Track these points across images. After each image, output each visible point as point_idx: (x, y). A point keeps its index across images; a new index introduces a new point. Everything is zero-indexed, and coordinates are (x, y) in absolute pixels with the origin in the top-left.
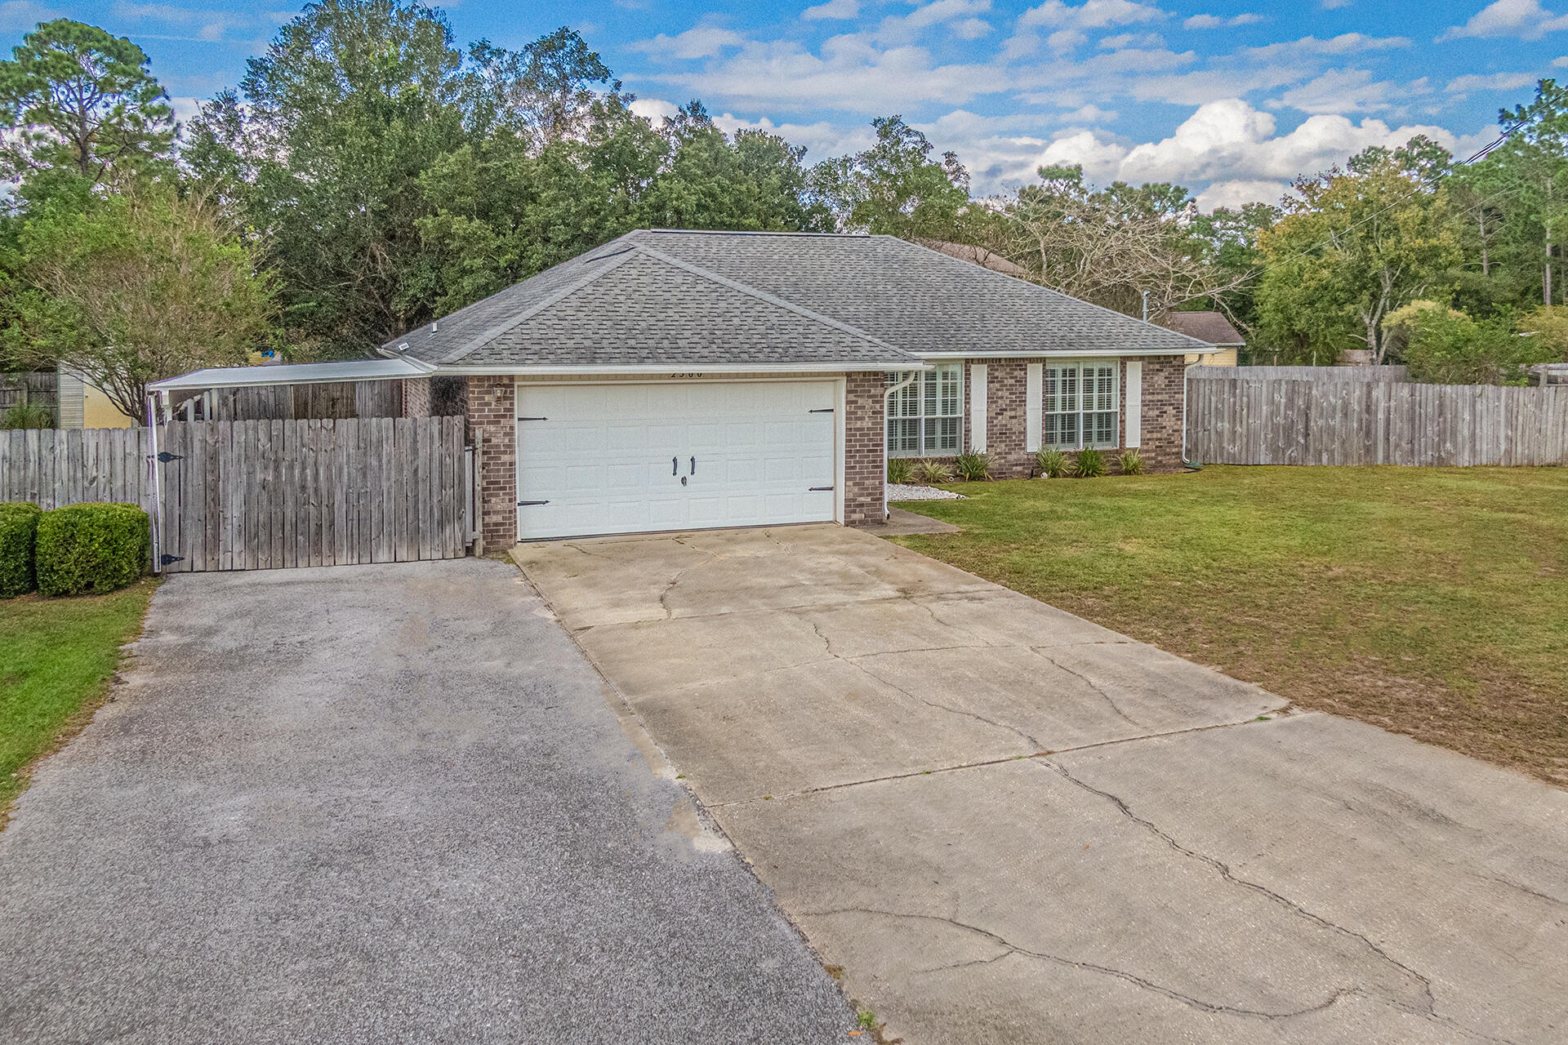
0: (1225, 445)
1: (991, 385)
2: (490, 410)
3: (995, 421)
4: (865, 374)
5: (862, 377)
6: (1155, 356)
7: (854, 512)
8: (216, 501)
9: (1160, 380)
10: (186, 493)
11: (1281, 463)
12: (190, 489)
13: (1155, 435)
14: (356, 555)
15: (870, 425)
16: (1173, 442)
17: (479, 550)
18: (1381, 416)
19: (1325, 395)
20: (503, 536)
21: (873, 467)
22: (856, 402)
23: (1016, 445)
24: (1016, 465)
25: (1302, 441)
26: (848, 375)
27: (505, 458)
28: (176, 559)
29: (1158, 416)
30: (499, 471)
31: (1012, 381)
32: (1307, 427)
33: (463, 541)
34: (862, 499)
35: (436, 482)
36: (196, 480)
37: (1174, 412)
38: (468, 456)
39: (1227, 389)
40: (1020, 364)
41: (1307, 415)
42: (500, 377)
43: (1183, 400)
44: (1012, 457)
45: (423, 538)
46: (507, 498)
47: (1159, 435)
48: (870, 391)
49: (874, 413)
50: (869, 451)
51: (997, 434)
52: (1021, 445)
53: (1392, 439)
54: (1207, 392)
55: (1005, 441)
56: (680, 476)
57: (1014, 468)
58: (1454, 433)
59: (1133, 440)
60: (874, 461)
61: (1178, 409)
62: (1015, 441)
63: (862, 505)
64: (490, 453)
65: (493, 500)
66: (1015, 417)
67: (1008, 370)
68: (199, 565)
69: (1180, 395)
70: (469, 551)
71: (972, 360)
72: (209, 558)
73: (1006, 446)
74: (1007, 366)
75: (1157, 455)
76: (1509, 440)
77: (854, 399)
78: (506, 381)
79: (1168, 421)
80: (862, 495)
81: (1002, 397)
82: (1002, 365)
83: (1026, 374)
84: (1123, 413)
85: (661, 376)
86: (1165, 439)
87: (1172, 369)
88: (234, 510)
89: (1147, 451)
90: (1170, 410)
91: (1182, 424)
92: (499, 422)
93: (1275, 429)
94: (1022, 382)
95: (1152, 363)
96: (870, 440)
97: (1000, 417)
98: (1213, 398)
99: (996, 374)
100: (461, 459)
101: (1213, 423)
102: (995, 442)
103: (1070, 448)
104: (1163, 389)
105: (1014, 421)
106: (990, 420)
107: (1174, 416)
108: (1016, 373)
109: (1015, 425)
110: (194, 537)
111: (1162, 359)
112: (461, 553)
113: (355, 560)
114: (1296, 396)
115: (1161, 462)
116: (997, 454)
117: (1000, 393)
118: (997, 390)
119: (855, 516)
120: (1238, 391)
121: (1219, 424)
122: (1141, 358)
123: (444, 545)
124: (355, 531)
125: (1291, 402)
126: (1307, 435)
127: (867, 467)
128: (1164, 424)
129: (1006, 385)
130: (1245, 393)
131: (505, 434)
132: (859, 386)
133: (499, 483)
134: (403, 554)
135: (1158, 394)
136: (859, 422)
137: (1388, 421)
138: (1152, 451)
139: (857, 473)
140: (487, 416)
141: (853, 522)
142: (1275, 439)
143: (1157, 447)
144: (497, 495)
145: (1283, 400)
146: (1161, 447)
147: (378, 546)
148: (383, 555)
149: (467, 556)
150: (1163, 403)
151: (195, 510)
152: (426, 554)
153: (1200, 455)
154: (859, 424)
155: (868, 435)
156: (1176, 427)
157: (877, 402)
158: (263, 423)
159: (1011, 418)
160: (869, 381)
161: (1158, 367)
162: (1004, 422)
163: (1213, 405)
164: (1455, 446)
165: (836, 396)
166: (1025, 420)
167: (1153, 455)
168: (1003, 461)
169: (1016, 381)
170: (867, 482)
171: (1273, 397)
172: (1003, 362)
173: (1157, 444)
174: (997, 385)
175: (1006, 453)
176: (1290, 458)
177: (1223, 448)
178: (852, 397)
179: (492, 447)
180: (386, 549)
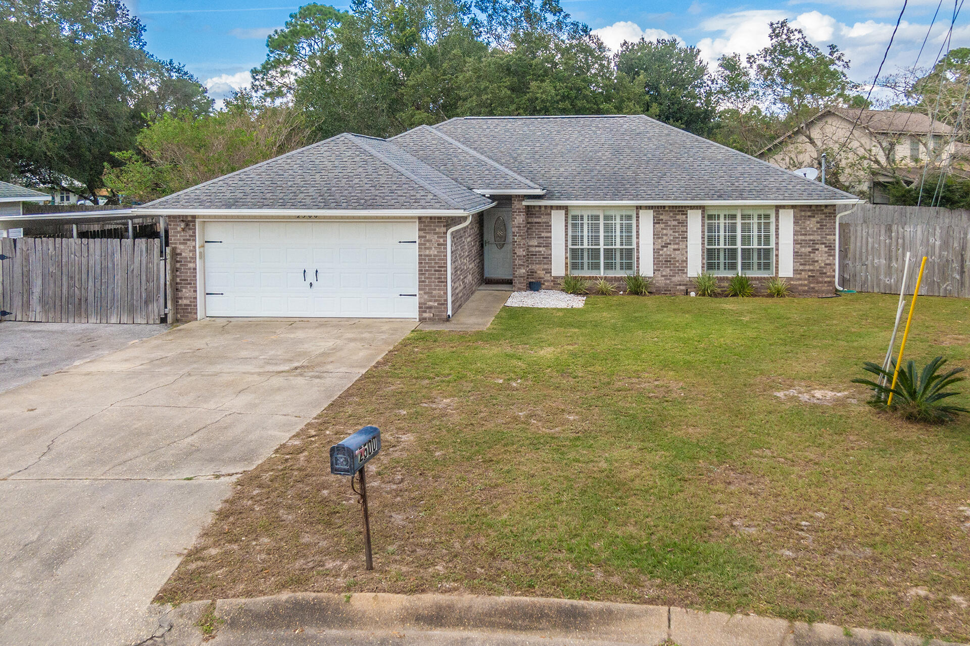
0: (882, 277)
1: (657, 225)
2: (180, 236)
3: (661, 252)
4: (431, 218)
5: (429, 220)
6: (807, 206)
7: (425, 312)
8: (28, 282)
9: (812, 224)
10: (13, 277)
11: (937, 294)
12: (15, 276)
13: (807, 267)
14: (99, 318)
15: (436, 253)
16: (825, 273)
17: (169, 320)
20: (190, 313)
21: (439, 282)
22: (426, 237)
23: (679, 270)
24: (680, 285)
25: (958, 277)
26: (420, 218)
27: (191, 265)
28: (8, 313)
29: (810, 252)
30: (187, 273)
31: (675, 223)
32: (962, 267)
33: (159, 315)
34: (431, 303)
35: (144, 278)
36: (18, 270)
37: (826, 249)
38: (162, 263)
39: (883, 232)
40: (682, 210)
41: (962, 255)
42: (187, 216)
43: (834, 240)
44: (676, 279)
45: (136, 310)
46: (192, 289)
47: (811, 268)
48: (435, 230)
49: (438, 245)
50: (436, 271)
51: (660, 262)
52: (683, 270)
54: (864, 234)
55: (670, 267)
56: (308, 281)
57: (678, 287)
59: (786, 270)
60: (439, 278)
61: (831, 247)
62: (678, 267)
63: (430, 308)
64: (181, 262)
65: (184, 290)
66: (679, 250)
67: (671, 214)
68: (19, 318)
69: (831, 237)
70: (164, 320)
71: (641, 207)
72: (24, 314)
73: (671, 270)
74: (670, 211)
75: (810, 282)
77: (424, 235)
78: (190, 219)
79: (821, 256)
80: (430, 301)
81: (666, 235)
82: (667, 211)
83: (687, 217)
84: (777, 250)
85: (289, 217)
86: (817, 270)
87: (823, 216)
88: (37, 290)
89: (800, 279)
90: (822, 248)
91: (834, 259)
92: (186, 243)
93: (930, 266)
94: (684, 224)
95: (804, 211)
96: (436, 263)
97: (665, 249)
98: (870, 240)
99: (661, 217)
100: (158, 265)
101: (870, 258)
102: (662, 267)
103: (730, 274)
104: (815, 231)
105: (677, 252)
106: (656, 251)
107: (826, 252)
108: (678, 217)
109: (678, 255)
110: (17, 302)
111: (813, 208)
112: (158, 321)
113: (98, 321)
114: (951, 240)
115: (813, 288)
116: (662, 276)
117: (665, 232)
118: (662, 229)
119: (426, 315)
120: (893, 234)
121: (876, 261)
122: (793, 207)
123: (148, 318)
124: (99, 304)
125: (945, 244)
126: (962, 272)
127: (434, 282)
128: (816, 259)
129: (670, 226)
130: (900, 236)
131: (190, 251)
132: (427, 226)
133: (187, 280)
134: (125, 319)
135: (809, 235)
136: (428, 251)
138: (805, 280)
139: (427, 286)
140: (178, 240)
141: (425, 319)
142: (930, 274)
143: (809, 276)
144: (186, 288)
145: (938, 243)
146: (814, 276)
147: (111, 313)
148: (114, 320)
149: (161, 323)
150: (814, 242)
151: (18, 287)
152: (138, 320)
153: (859, 284)
154: (427, 252)
155: (435, 260)
156: (828, 262)
157: (441, 237)
158: (51, 240)
159: (675, 250)
160: (435, 222)
161: (809, 214)
162: (668, 253)
163: (870, 246)
165: (413, 232)
166: (687, 252)
167: (806, 282)
168: (668, 282)
169: (679, 223)
170: (434, 292)
171: (928, 241)
172: (667, 209)
173: (810, 273)
174: (662, 226)
175: (670, 276)
176: (946, 289)
177: (880, 280)
178: (422, 234)
179: (182, 258)
180: (115, 316)
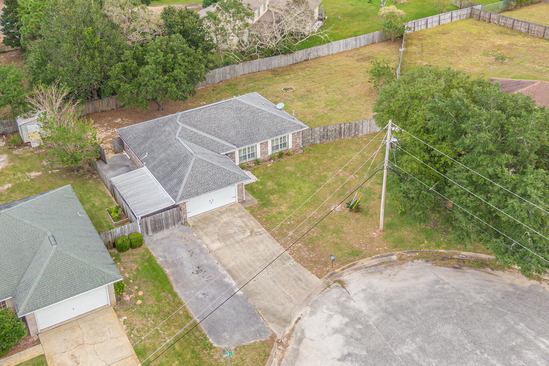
1: (261, 145)
8: (147, 227)
10: (143, 227)
16: (299, 144)
18: (343, 130)
19: (331, 128)
20: (186, 219)
27: (185, 209)
28: (143, 236)
29: (295, 141)
30: (184, 211)
35: (177, 216)
38: (181, 212)
44: (266, 157)
45: (176, 224)
47: (296, 144)
51: (262, 153)
53: (345, 133)
56: (211, 202)
57: (266, 159)
58: (358, 130)
59: (290, 146)
61: (300, 138)
62: (266, 154)
63: (241, 199)
68: (146, 236)
69: (300, 136)
73: (264, 155)
75: (295, 148)
76: (370, 129)
81: (263, 146)
84: (288, 142)
88: (150, 228)
89: (293, 147)
90: (298, 139)
91: (301, 141)
93: (321, 136)
102: (262, 155)
103: (277, 151)
104: (297, 135)
106: (261, 151)
109: (266, 151)
110: (145, 233)
113: (167, 230)
116: (263, 157)
119: (240, 201)
120: (313, 130)
121: (309, 137)
123: (179, 224)
124: (166, 226)
125: (324, 130)
126: (327, 136)
127: (241, 194)
128: (297, 142)
129: (264, 144)
131: (185, 206)
133: (185, 213)
134: (173, 227)
137: (344, 130)
140: (182, 205)
142: (320, 138)
145: (322, 130)
146: (296, 146)
149: (182, 225)
151: (145, 229)
152: (176, 226)
153: (305, 143)
156: (299, 142)
159: (265, 149)
162: (264, 151)
163: (307, 134)
164: (358, 132)
166: (268, 149)
169: (266, 143)
170: (241, 196)
176: (324, 141)
180: (171, 227)
